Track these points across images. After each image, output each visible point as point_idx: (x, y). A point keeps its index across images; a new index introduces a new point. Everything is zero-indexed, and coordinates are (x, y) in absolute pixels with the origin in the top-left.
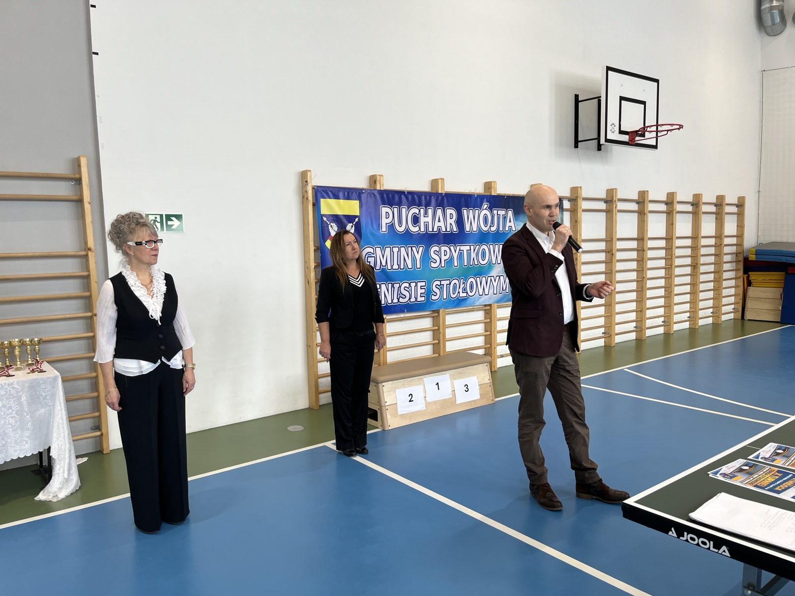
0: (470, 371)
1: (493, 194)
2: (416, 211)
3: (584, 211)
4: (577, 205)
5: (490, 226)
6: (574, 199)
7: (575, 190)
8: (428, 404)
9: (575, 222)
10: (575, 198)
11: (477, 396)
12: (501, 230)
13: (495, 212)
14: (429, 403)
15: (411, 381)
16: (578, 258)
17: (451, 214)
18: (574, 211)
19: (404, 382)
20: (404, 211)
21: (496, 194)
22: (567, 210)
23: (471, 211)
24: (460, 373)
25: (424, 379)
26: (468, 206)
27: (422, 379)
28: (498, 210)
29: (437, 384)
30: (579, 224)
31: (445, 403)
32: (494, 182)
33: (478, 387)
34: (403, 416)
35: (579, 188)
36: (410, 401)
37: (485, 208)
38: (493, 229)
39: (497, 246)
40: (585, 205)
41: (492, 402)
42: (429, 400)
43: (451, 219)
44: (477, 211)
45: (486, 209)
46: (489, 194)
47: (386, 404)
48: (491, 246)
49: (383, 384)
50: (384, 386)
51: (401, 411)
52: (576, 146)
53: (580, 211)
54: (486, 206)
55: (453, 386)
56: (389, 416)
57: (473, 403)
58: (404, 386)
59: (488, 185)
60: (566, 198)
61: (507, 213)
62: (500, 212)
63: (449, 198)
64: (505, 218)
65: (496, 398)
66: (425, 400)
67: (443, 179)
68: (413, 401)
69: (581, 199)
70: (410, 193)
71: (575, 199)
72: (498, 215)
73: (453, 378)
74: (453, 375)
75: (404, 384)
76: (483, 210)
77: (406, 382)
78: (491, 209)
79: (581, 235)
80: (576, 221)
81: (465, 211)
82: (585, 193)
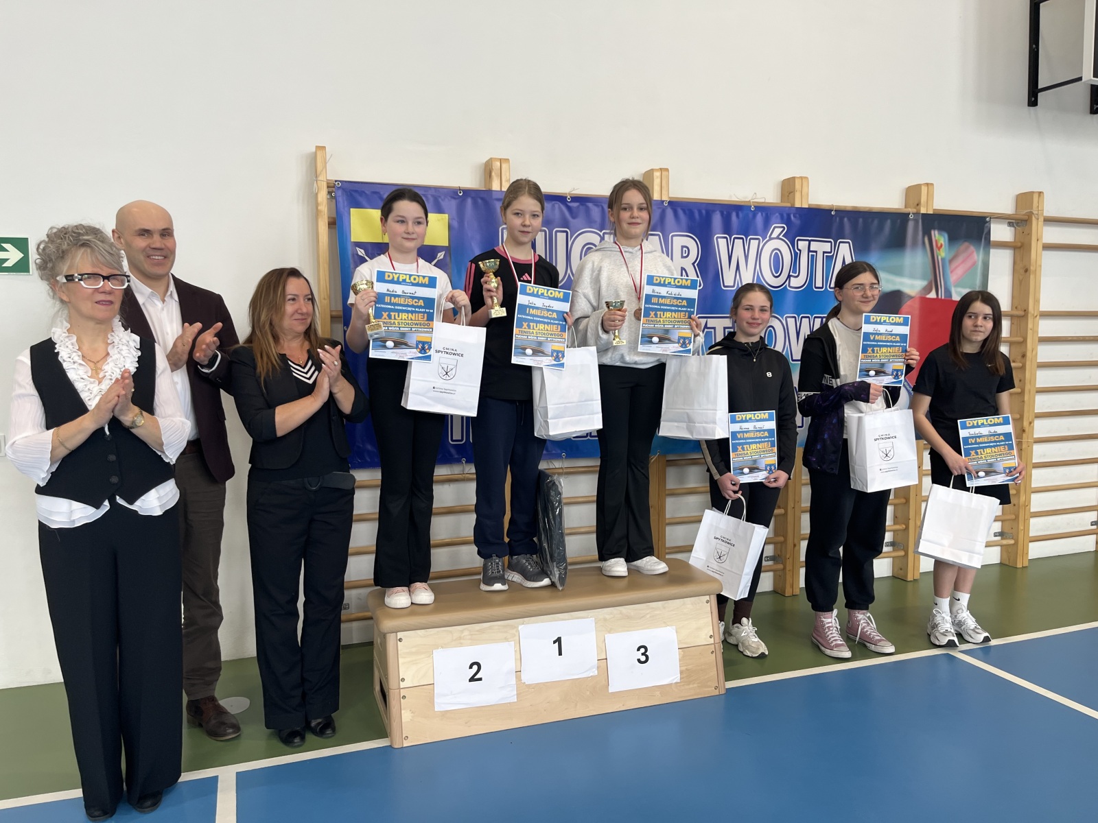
0: (657, 612)
1: (798, 205)
3: (1048, 247)
4: (1030, 234)
5: (789, 276)
6: (1021, 221)
7: (1026, 200)
8: (523, 689)
9: (1023, 274)
10: (1026, 217)
11: (672, 676)
12: (819, 284)
13: (803, 245)
14: (529, 686)
15: (481, 631)
16: (1029, 354)
17: (683, 247)
18: (1020, 247)
19: (462, 631)
20: (561, 238)
21: (807, 206)
22: (1002, 245)
23: (739, 243)
24: (629, 617)
25: (520, 627)
26: (727, 230)
27: (515, 627)
28: (810, 241)
29: (559, 640)
30: (1032, 277)
31: (577, 687)
32: (801, 178)
33: (676, 655)
34: (445, 714)
35: (1036, 197)
36: (472, 679)
37: (774, 235)
38: (796, 282)
39: (805, 321)
40: (1052, 235)
41: (716, 693)
42: (527, 678)
43: (683, 257)
44: (754, 244)
45: (778, 238)
46: (789, 205)
47: (402, 685)
48: (791, 322)
49: (400, 635)
50: (400, 640)
51: (441, 704)
52: (1033, 102)
53: (1035, 248)
54: (778, 231)
55: (602, 646)
56: (406, 716)
57: (658, 693)
58: (459, 642)
59: (788, 187)
60: (1000, 217)
61: (835, 248)
62: (814, 246)
63: (680, 212)
64: (829, 258)
65: (727, 680)
66: (518, 678)
67: (667, 170)
68: (480, 679)
69: (1041, 219)
70: (576, 199)
71: (1026, 221)
72: (809, 251)
73: (605, 628)
74: (605, 620)
75: (460, 638)
76: (771, 239)
77: (466, 633)
78: (791, 237)
79: (1037, 301)
80: (1026, 271)
81: (722, 242)
82: (1050, 208)
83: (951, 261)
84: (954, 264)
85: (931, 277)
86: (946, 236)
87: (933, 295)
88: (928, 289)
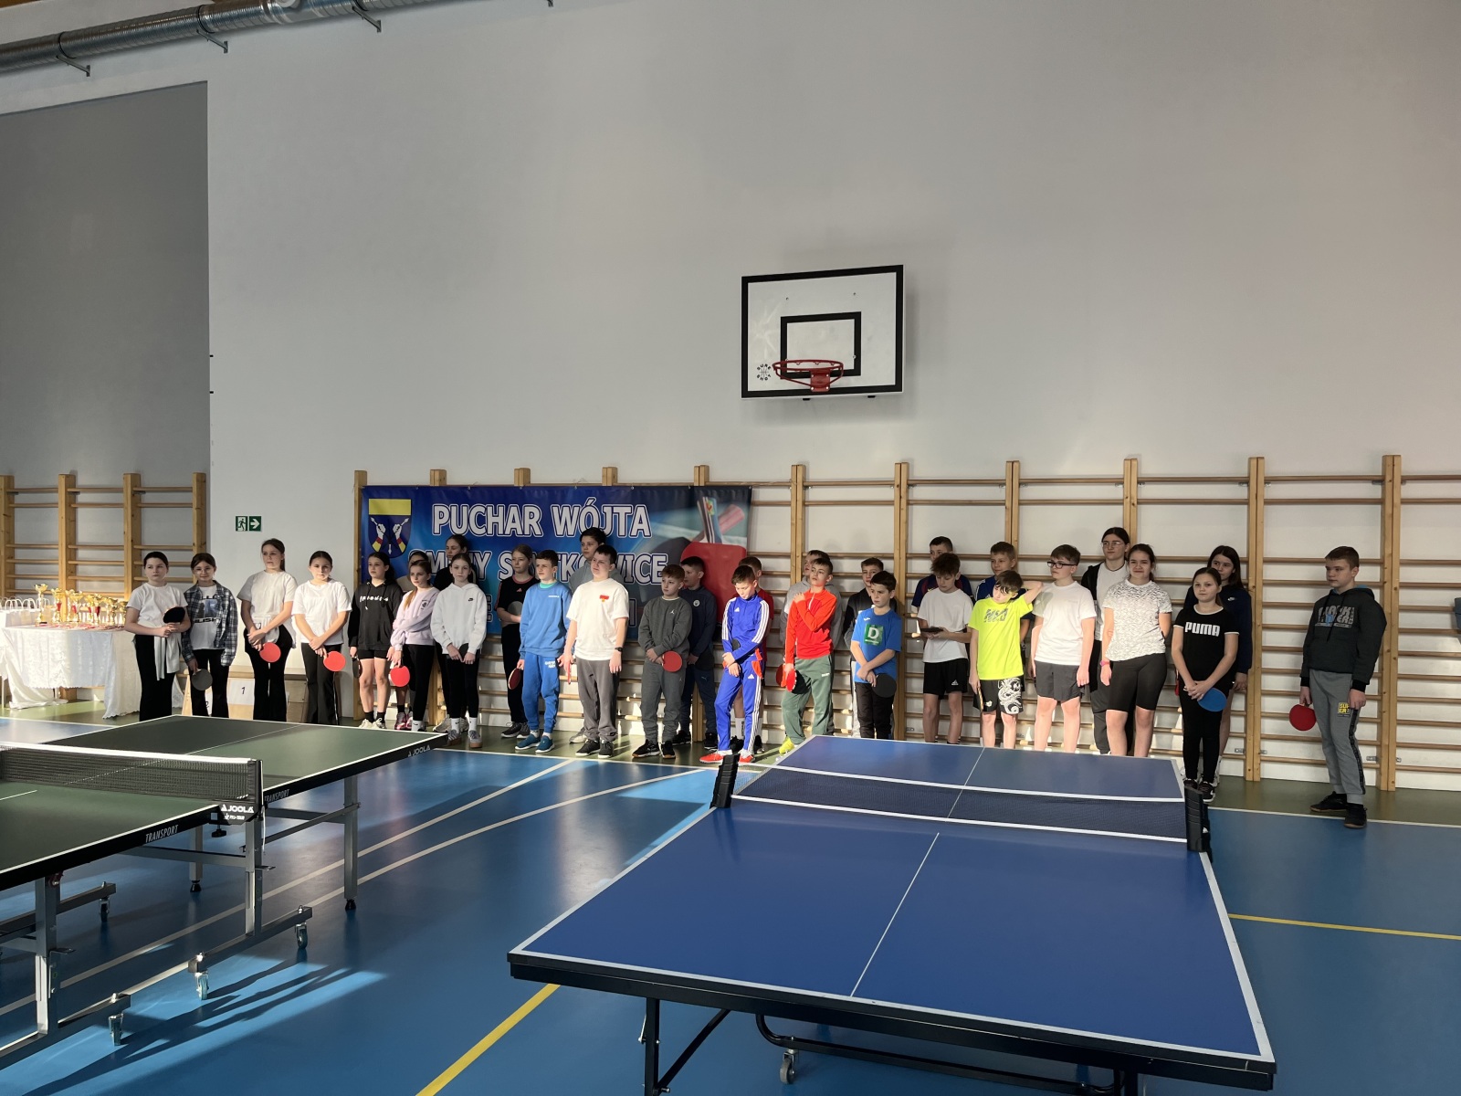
2: (482, 510)
12: (622, 533)
13: (607, 510)
17: (531, 513)
23: (566, 509)
26: (560, 502)
28: (612, 507)
30: (793, 528)
43: (531, 519)
44: (576, 509)
45: (590, 505)
53: (795, 505)
54: (594, 501)
61: (634, 510)
62: (616, 510)
64: (630, 517)
69: (800, 485)
70: (474, 487)
72: (613, 513)
76: (586, 506)
78: (598, 505)
81: (555, 509)
83: (719, 518)
84: (722, 520)
85: (703, 528)
86: (715, 501)
87: (705, 541)
88: (701, 537)
